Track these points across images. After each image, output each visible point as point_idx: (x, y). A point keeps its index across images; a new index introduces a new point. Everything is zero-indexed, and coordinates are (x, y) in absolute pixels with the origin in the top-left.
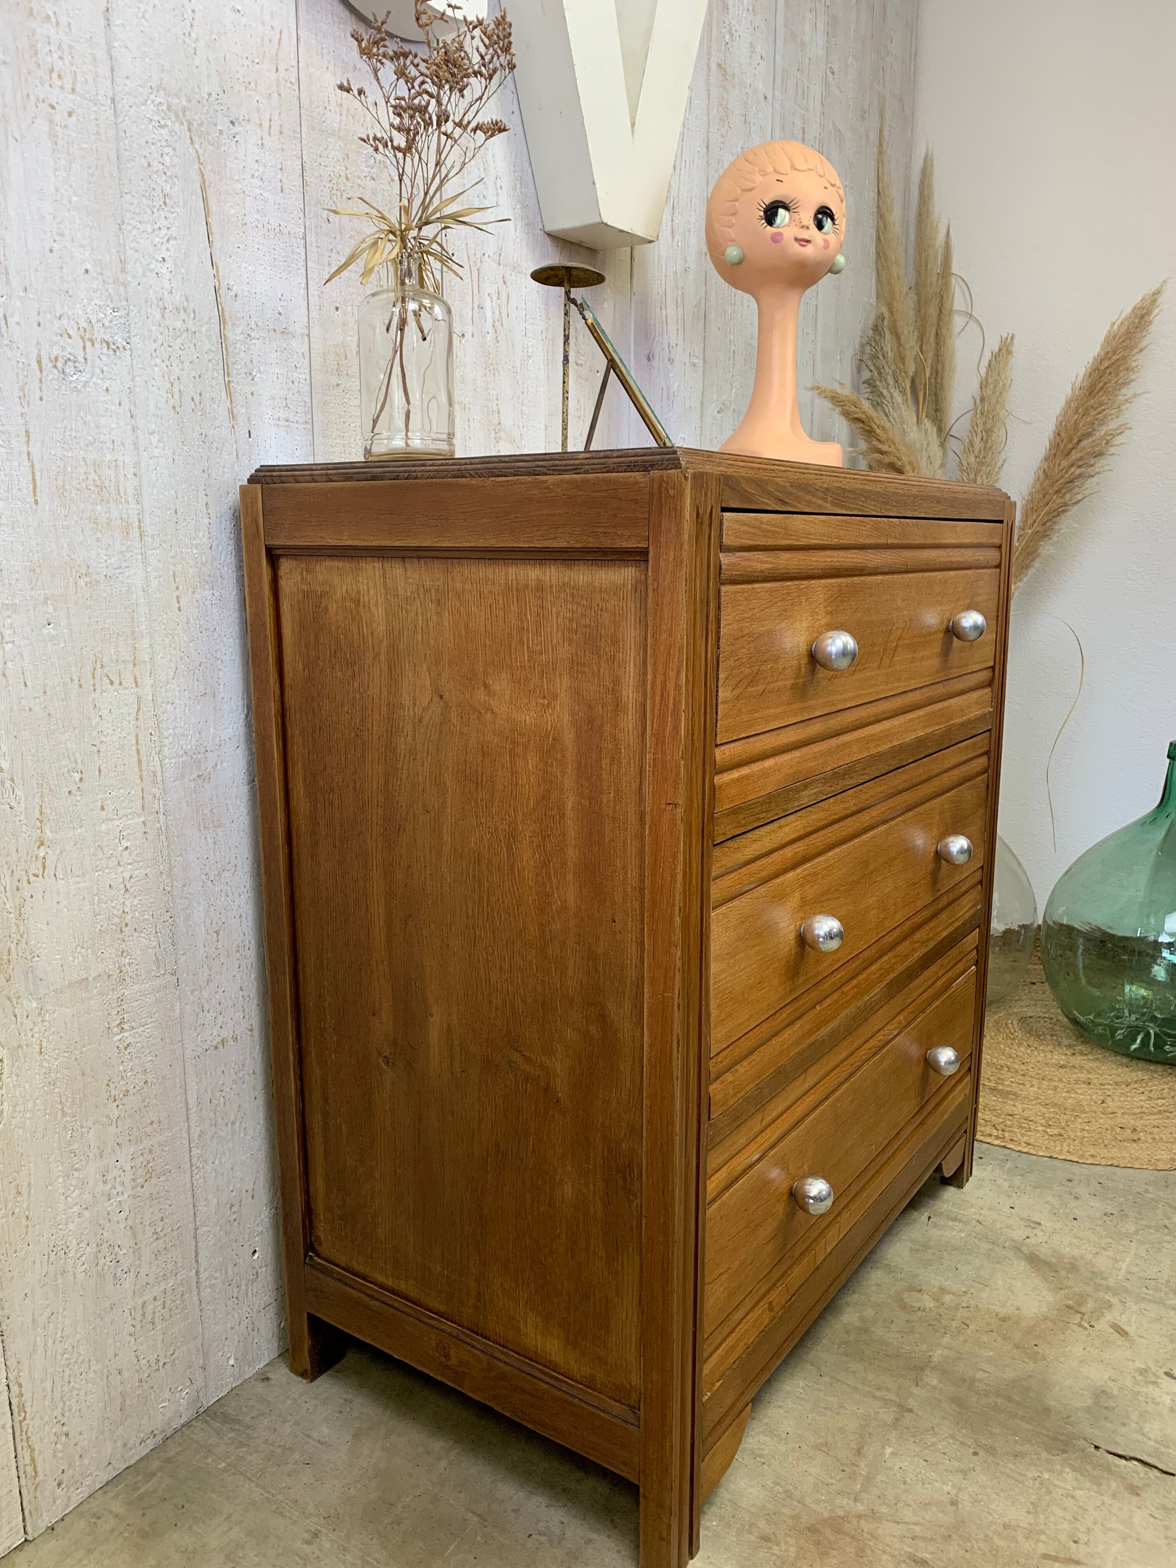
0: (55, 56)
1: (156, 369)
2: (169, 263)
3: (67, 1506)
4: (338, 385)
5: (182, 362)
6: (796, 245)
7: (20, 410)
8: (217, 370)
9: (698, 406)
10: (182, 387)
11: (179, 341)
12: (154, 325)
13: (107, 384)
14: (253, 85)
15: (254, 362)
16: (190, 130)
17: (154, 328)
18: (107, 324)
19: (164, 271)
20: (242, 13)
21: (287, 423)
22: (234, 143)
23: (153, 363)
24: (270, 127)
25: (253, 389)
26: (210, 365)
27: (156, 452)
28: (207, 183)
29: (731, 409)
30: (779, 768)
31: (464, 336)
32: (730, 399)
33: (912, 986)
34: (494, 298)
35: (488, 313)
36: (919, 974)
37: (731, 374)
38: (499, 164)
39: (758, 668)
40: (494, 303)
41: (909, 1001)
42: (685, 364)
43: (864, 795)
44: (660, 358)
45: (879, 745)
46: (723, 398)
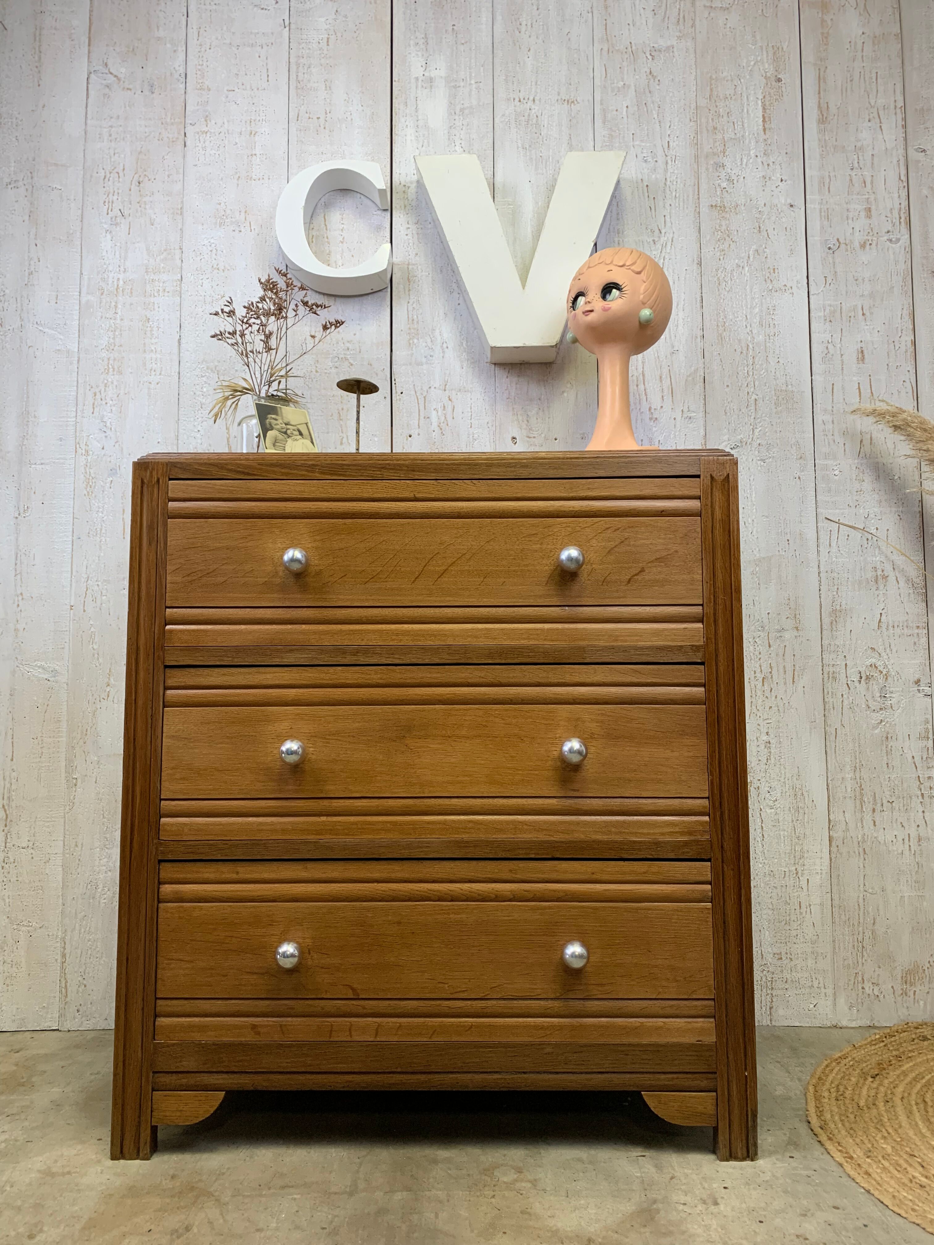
0: (154, 364)
3: (80, 1026)
6: (583, 316)
19: (198, 436)
29: (755, 444)
30: (250, 632)
31: (410, 436)
32: (751, 436)
33: (522, 864)
34: (440, 410)
35: (434, 420)
36: (533, 856)
37: (752, 417)
38: (445, 335)
39: (215, 567)
40: (440, 413)
41: (519, 876)
42: (675, 419)
43: (398, 675)
44: (636, 420)
45: (420, 640)
46: (739, 437)
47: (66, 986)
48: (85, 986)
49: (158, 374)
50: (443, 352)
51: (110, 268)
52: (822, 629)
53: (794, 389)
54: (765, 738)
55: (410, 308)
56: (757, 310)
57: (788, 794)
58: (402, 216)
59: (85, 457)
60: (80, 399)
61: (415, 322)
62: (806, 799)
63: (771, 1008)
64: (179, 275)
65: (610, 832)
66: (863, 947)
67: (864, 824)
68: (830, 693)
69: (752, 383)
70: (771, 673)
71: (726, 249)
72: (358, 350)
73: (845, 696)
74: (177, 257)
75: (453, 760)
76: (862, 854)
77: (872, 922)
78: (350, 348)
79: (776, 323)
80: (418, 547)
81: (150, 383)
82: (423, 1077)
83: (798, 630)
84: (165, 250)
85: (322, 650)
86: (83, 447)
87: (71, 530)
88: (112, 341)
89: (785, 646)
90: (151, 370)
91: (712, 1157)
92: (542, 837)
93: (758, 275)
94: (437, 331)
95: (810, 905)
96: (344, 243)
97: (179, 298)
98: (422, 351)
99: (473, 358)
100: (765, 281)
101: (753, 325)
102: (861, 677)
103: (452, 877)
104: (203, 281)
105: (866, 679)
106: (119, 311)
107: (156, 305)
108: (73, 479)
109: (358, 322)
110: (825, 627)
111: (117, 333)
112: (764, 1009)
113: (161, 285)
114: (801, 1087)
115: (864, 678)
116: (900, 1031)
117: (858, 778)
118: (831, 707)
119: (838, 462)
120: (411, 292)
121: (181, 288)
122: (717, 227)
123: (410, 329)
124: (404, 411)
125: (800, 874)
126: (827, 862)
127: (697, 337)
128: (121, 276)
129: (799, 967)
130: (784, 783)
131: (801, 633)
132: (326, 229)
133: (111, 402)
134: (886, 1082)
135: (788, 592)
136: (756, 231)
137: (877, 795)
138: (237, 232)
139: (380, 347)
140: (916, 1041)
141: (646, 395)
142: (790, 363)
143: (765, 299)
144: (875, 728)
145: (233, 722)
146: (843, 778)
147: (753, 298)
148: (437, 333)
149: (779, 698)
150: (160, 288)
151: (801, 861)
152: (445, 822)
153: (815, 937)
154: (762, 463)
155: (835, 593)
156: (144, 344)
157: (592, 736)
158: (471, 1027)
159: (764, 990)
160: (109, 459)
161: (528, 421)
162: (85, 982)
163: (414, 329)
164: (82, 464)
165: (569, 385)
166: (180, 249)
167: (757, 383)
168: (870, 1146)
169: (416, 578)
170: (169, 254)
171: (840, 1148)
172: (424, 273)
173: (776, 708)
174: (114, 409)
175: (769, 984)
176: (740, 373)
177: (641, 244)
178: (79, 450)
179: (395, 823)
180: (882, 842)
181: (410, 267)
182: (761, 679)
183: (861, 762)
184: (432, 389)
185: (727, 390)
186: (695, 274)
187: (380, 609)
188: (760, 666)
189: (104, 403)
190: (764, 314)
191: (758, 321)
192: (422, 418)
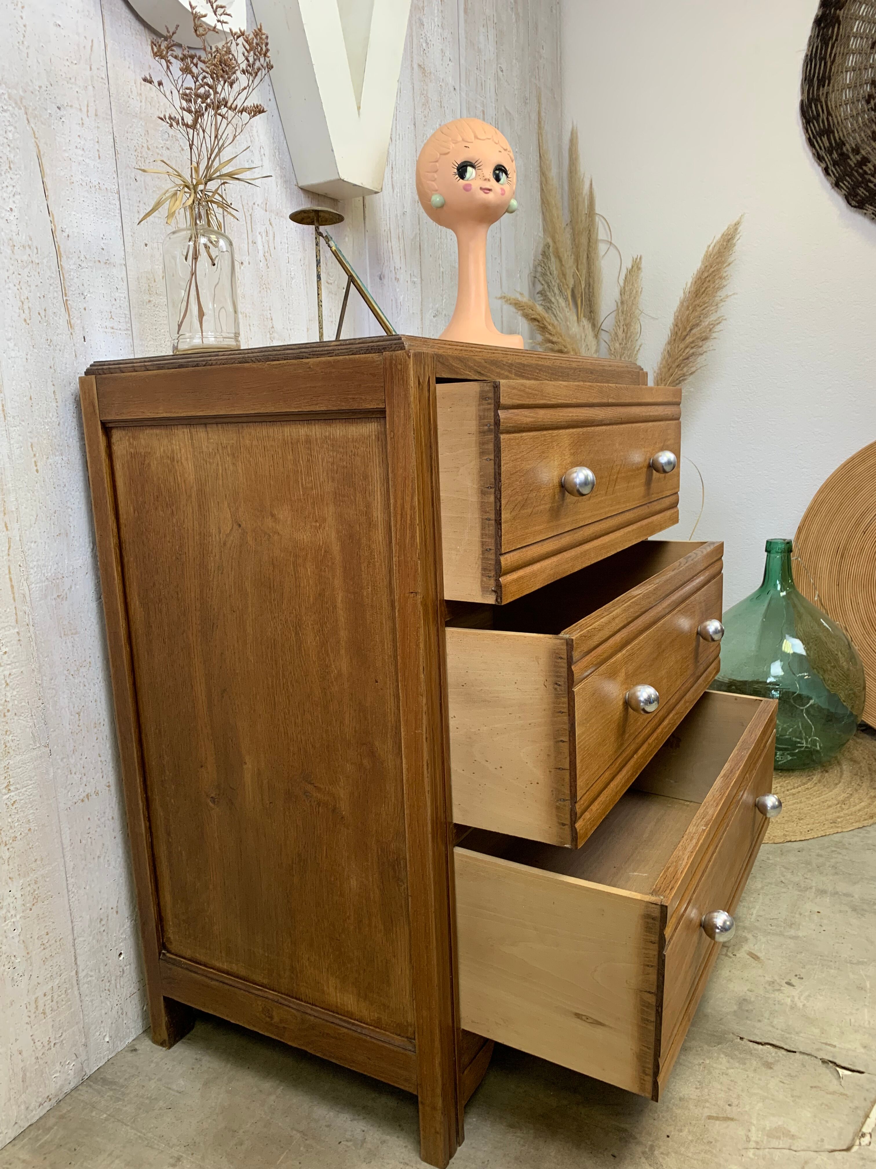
1: (10, 291)
2: (16, 213)
4: (150, 301)
5: (30, 286)
6: (481, 192)
8: (57, 292)
9: (419, 313)
10: (30, 305)
11: (26, 270)
12: (6, 258)
14: (73, 80)
15: (85, 285)
16: (26, 113)
17: (6, 261)
20: (62, 27)
21: (112, 330)
22: (60, 123)
23: (7, 286)
24: (88, 111)
25: (85, 305)
26: (52, 288)
27: (13, 354)
28: (42, 153)
34: (264, 236)
35: (260, 247)
40: (264, 240)
50: (262, 160)
184: (256, 206)
192: (250, 242)
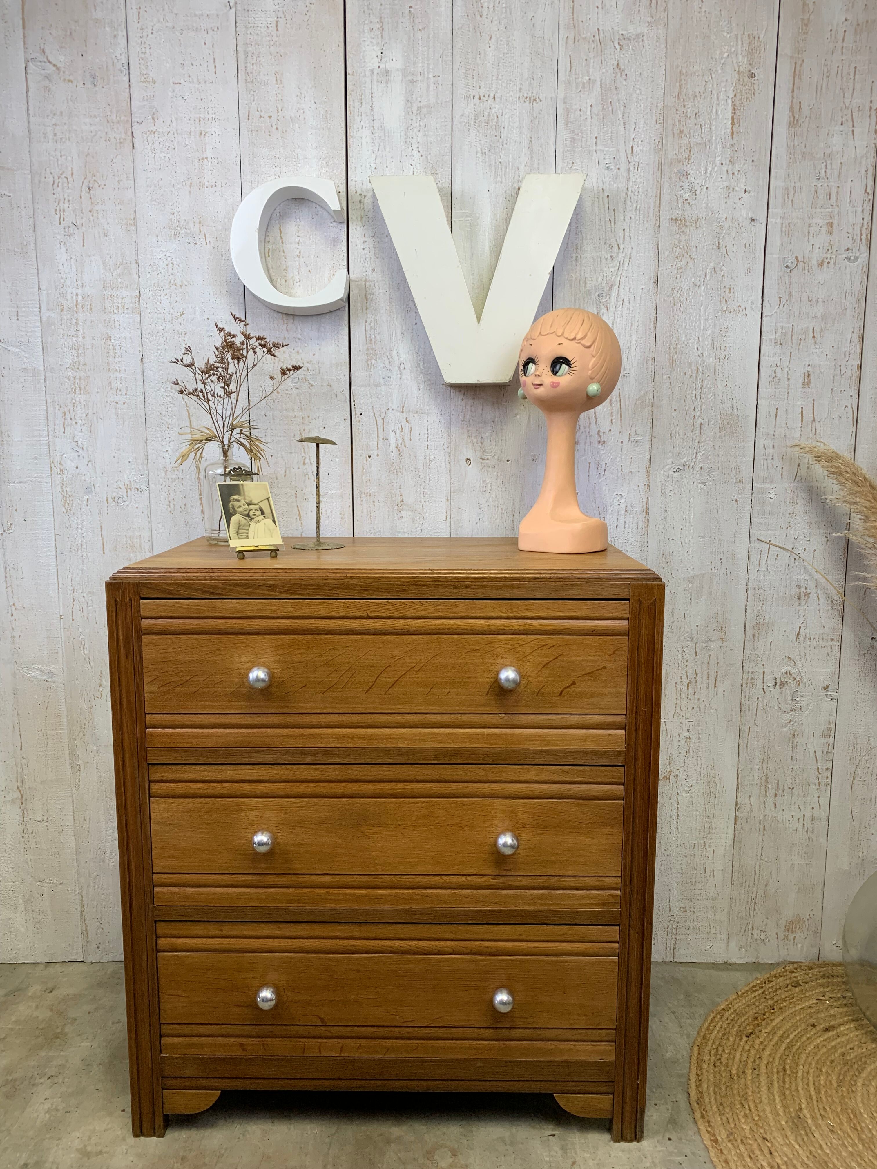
0: (119, 383)
1: (162, 496)
3: (101, 959)
5: (176, 492)
7: (99, 518)
10: (175, 503)
13: (137, 505)
18: (137, 481)
19: (167, 455)
23: (160, 494)
27: (161, 531)
29: (697, 468)
30: (221, 736)
31: (370, 457)
32: (694, 460)
33: (461, 927)
34: (398, 432)
35: (392, 441)
36: (470, 922)
37: (697, 441)
38: (403, 356)
39: (188, 678)
40: (398, 435)
41: (459, 937)
42: (622, 442)
43: (355, 772)
44: (585, 443)
45: (373, 743)
46: (682, 461)
47: (86, 929)
48: (102, 929)
49: (124, 393)
50: (401, 374)
51: (68, 282)
52: (745, 640)
53: (739, 413)
54: (686, 734)
55: (368, 328)
56: (709, 332)
57: (702, 781)
58: (358, 228)
59: (60, 476)
60: (51, 419)
61: (373, 342)
62: (718, 785)
63: (674, 949)
64: (137, 292)
65: (535, 904)
66: (755, 903)
67: (767, 807)
68: (747, 697)
69: (699, 407)
70: (695, 678)
71: (683, 266)
72: (317, 371)
73: (760, 699)
74: (134, 272)
75: (403, 845)
76: (762, 830)
77: (765, 883)
78: (310, 369)
79: (727, 346)
80: (371, 661)
81: (117, 403)
82: (379, 1083)
83: (723, 641)
84: (121, 264)
85: (286, 752)
86: (58, 466)
87: (54, 545)
88: (76, 359)
89: (710, 655)
90: (117, 390)
91: (607, 1137)
92: (478, 907)
93: (713, 295)
94: (395, 352)
95: (714, 871)
96: (301, 257)
97: (139, 316)
98: (380, 372)
99: (429, 380)
100: (720, 301)
101: (704, 347)
102: (776, 683)
103: (401, 936)
104: (162, 297)
105: (781, 685)
106: (80, 328)
107: (116, 322)
108: (51, 497)
109: (316, 342)
110: (747, 638)
111: (80, 352)
112: (668, 949)
113: (120, 302)
114: (688, 1046)
115: (778, 684)
116: (777, 975)
117: (765, 768)
118: (747, 708)
119: (775, 485)
120: (368, 310)
121: (139, 304)
122: (677, 243)
123: (368, 349)
124: (364, 432)
125: (707, 846)
126: (731, 836)
127: (648, 360)
128: (80, 291)
129: (700, 918)
130: (700, 772)
131: (725, 644)
132: (282, 242)
133: (80, 421)
134: (758, 1042)
135: (717, 607)
136: (715, 247)
137: (780, 783)
138: (192, 244)
139: (339, 368)
140: (789, 987)
141: (596, 418)
142: (737, 387)
143: (719, 320)
144: (784, 726)
145: (211, 811)
146: (751, 769)
147: (707, 320)
148: (394, 354)
149: (701, 700)
150: (120, 305)
151: (709, 836)
152: (396, 895)
153: (717, 895)
154: (703, 486)
155: (760, 608)
156: (108, 363)
157: (524, 826)
158: (417, 1047)
159: (670, 936)
160: (83, 478)
161: (482, 443)
162: (102, 926)
163: (372, 349)
164: (58, 482)
165: (522, 408)
166: (137, 263)
167: (704, 407)
168: (733, 1126)
169: (370, 688)
170: (125, 268)
171: (709, 1129)
172: (381, 291)
173: (698, 709)
174: (84, 428)
175: (674, 930)
176: (688, 397)
177: (599, 259)
178: (54, 469)
179: (353, 895)
180: (780, 821)
181: (367, 284)
182: (686, 684)
183: (768, 755)
184: (391, 410)
185: (674, 414)
186: (651, 293)
187: (337, 715)
188: (687, 672)
189: (74, 423)
190: (716, 335)
191: (710, 343)
192: (380, 439)
